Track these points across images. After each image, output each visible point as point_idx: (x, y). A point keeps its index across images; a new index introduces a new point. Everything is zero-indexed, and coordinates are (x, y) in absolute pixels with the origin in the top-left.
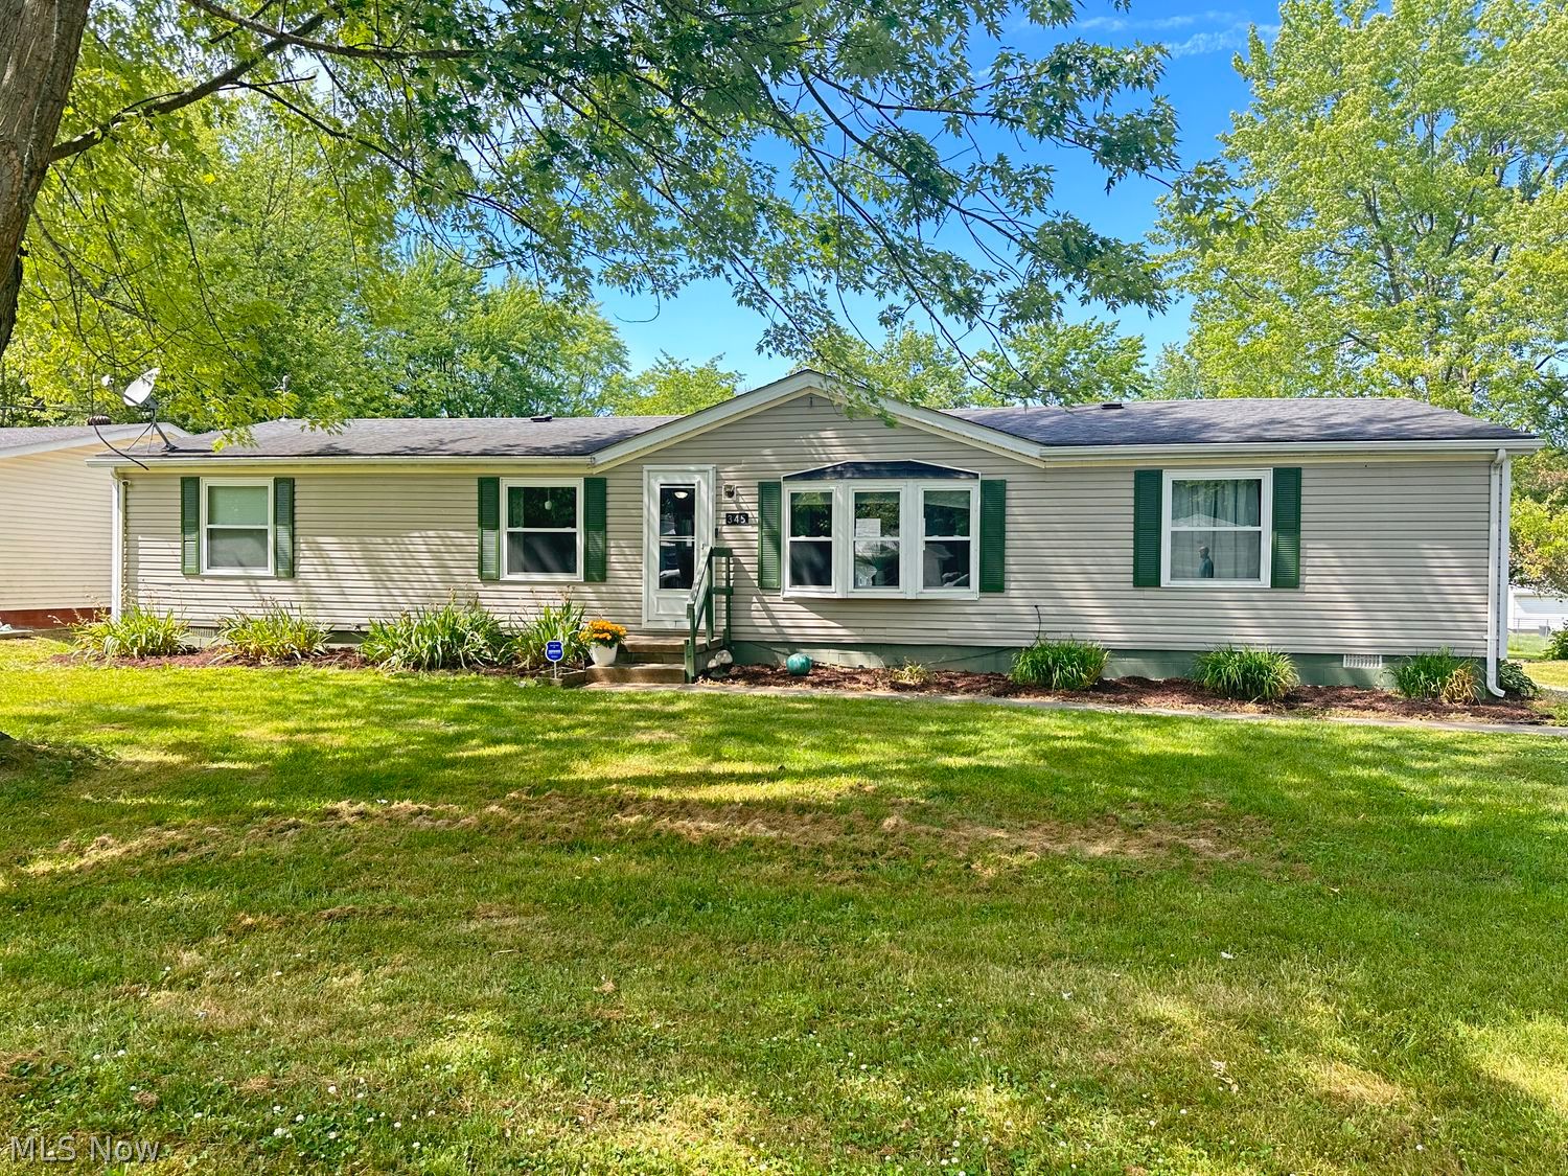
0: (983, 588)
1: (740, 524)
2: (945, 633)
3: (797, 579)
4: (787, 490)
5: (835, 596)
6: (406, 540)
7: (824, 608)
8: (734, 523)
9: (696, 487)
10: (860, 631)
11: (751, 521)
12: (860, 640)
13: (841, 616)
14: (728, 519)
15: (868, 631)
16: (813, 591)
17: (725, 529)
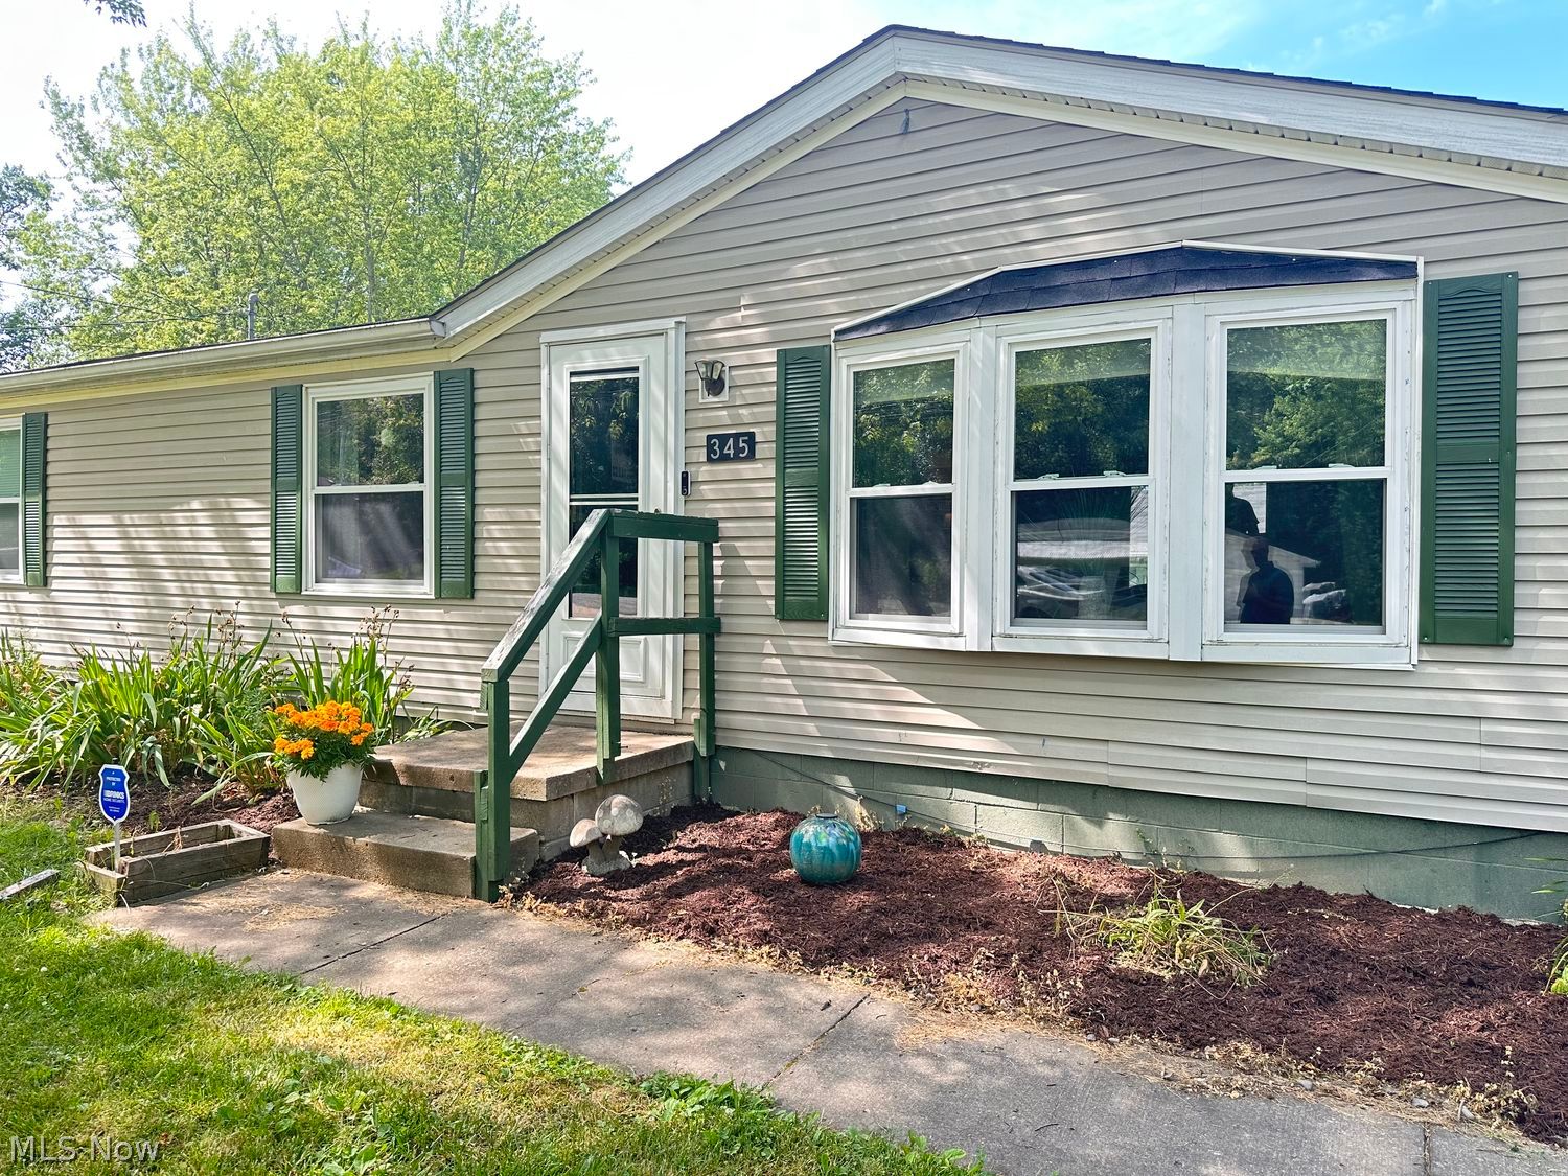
0: (1432, 632)
1: (736, 459)
2: (1296, 770)
3: (868, 599)
4: (843, 368)
5: (959, 645)
6: (179, 518)
7: (937, 676)
8: (724, 459)
9: (640, 375)
10: (1034, 746)
11: (760, 450)
12: (1028, 769)
13: (980, 698)
14: (710, 449)
15: (1053, 749)
16: (897, 629)
17: (705, 472)
